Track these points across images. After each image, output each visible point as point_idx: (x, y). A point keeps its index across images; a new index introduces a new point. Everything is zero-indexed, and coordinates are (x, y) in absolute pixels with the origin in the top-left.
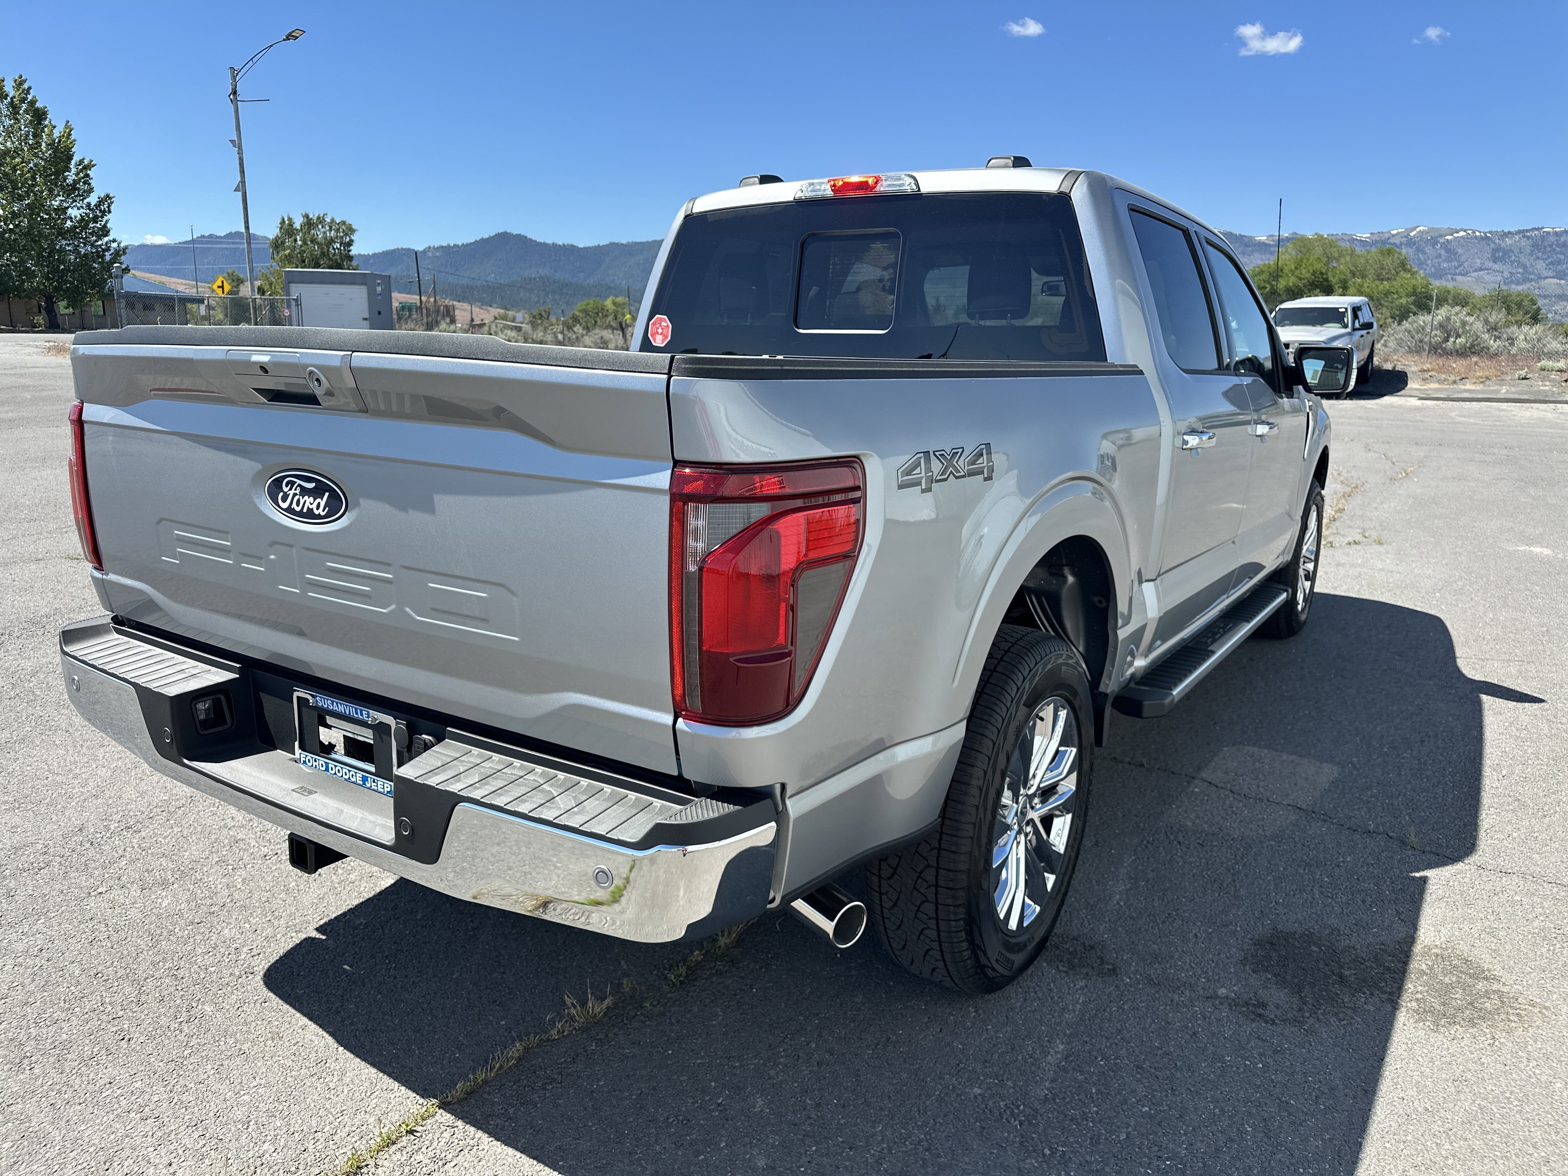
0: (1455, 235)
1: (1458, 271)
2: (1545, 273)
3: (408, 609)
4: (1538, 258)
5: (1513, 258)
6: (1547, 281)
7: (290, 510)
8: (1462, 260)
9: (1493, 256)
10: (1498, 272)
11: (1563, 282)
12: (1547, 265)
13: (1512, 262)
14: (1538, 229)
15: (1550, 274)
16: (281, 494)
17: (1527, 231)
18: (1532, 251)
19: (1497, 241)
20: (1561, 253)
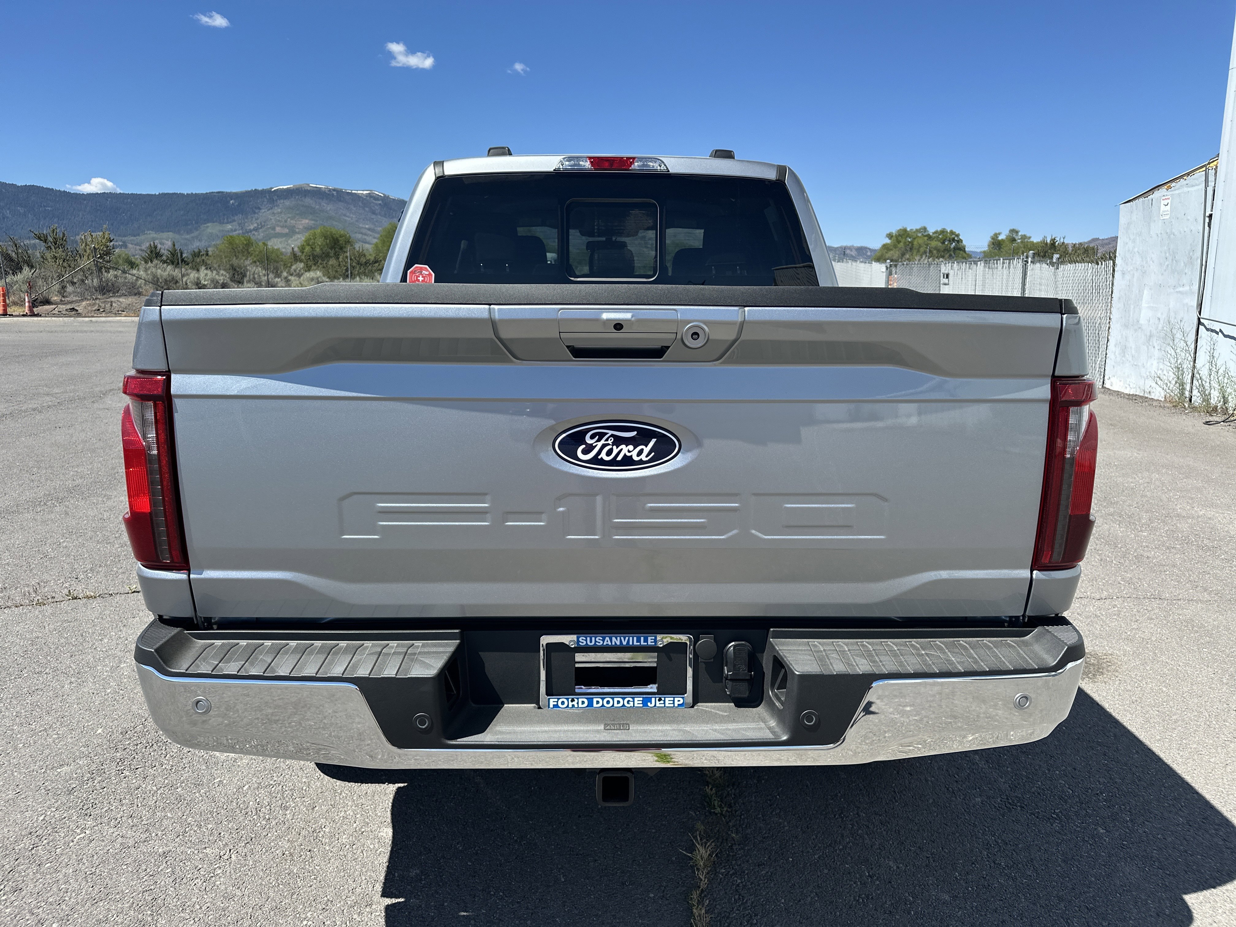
3: (753, 532)
7: (596, 460)
16: (583, 446)
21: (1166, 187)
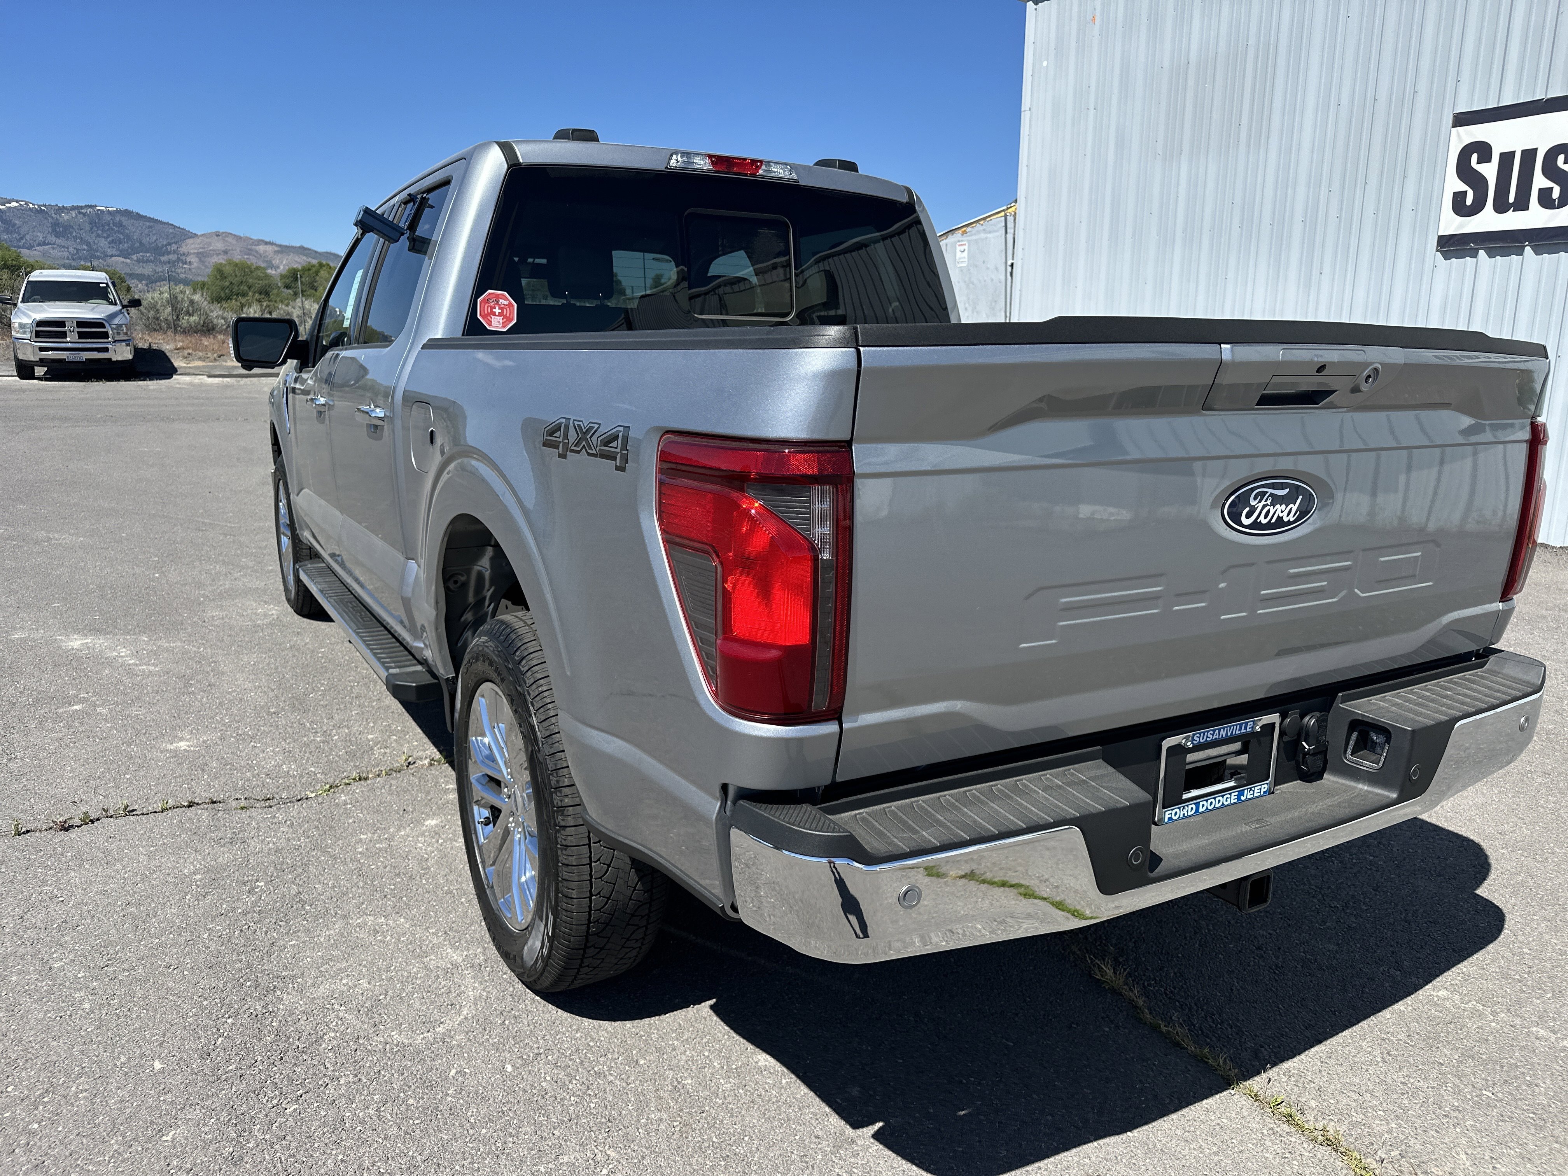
0: (8, 205)
1: (21, 244)
2: (110, 252)
3: (1356, 590)
4: (98, 236)
5: (74, 234)
6: (113, 258)
7: (1256, 525)
8: (23, 233)
9: (54, 230)
10: (64, 247)
11: (128, 261)
12: (109, 243)
13: (75, 238)
14: (91, 207)
15: (114, 252)
17: (82, 207)
18: (92, 229)
19: (53, 215)
20: (119, 232)
21: (960, 232)
